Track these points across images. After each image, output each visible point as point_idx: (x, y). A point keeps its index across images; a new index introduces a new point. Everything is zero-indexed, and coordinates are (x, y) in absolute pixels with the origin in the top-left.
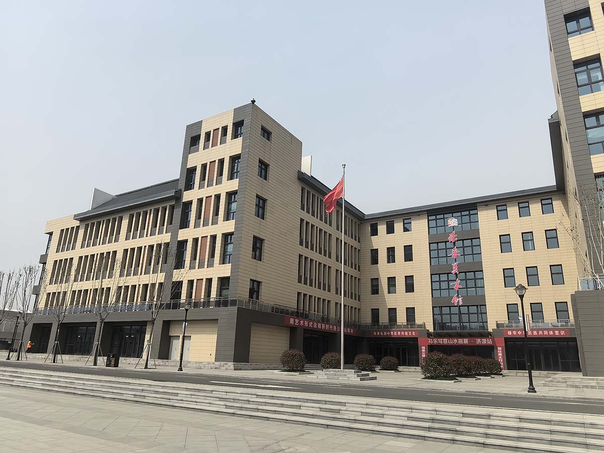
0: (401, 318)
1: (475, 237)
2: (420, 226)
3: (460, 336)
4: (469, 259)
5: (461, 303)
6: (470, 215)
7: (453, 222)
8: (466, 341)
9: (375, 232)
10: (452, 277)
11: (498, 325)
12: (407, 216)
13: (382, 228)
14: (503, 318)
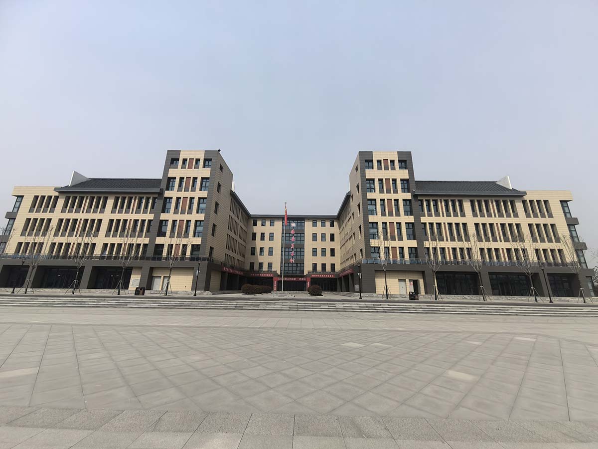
0: (265, 268)
1: (302, 233)
2: (278, 225)
3: (292, 277)
4: (299, 242)
5: (294, 262)
6: (301, 223)
7: (293, 225)
8: (295, 279)
9: (255, 224)
10: (290, 250)
11: (308, 272)
12: (272, 219)
13: (259, 223)
14: (311, 269)
